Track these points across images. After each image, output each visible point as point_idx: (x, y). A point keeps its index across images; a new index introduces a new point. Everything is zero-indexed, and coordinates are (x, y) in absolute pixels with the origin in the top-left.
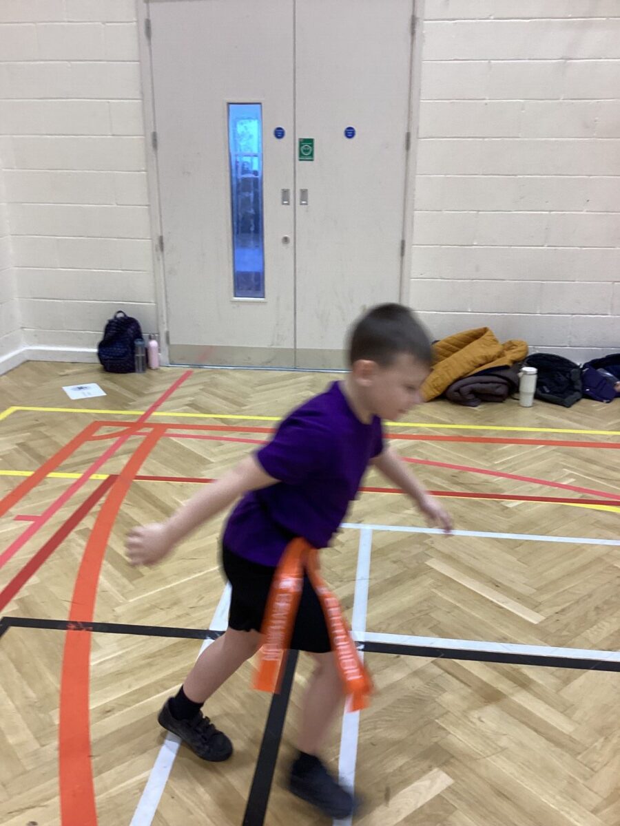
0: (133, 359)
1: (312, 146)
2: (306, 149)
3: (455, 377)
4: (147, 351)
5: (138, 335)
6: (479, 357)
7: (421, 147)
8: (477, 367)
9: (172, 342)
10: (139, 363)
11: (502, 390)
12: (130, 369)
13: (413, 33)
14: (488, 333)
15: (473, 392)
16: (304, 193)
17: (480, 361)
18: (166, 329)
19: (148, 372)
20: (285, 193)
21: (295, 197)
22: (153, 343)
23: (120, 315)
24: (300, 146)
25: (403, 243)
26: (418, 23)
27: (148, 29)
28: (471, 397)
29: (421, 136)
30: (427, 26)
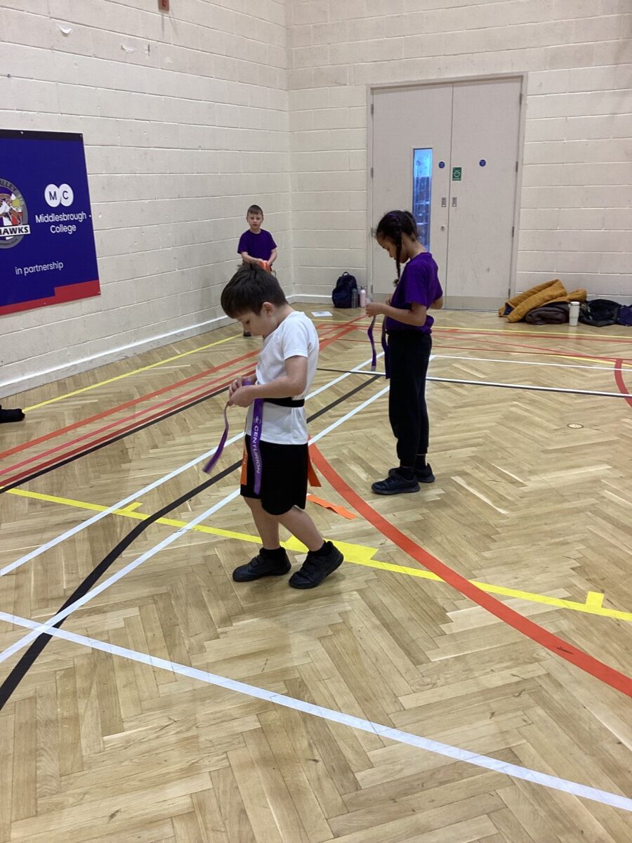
0: (351, 300)
1: (460, 172)
2: (457, 174)
3: (530, 307)
4: (359, 296)
5: (355, 286)
6: (548, 296)
7: (526, 171)
8: (545, 302)
9: (374, 292)
10: (354, 303)
11: (560, 316)
12: (349, 306)
13: (520, 103)
14: (558, 283)
15: (539, 316)
16: (455, 199)
17: (547, 298)
18: (371, 284)
19: (359, 308)
20: (444, 199)
21: (449, 202)
22: (363, 291)
23: (345, 275)
24: (454, 172)
25: (513, 228)
26: (523, 98)
27: (372, 108)
28: (538, 319)
29: (524, 163)
30: (529, 99)
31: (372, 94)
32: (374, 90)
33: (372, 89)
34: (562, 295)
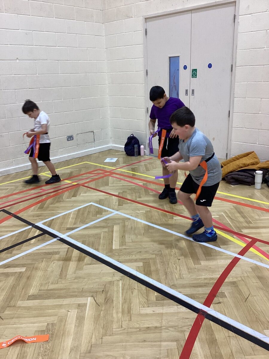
1: (196, 72)
2: (194, 73)
3: (229, 171)
5: (137, 143)
7: (238, 71)
8: (240, 168)
11: (249, 180)
12: (133, 155)
13: (234, 22)
14: (252, 154)
15: (233, 178)
16: (193, 91)
17: (241, 165)
18: (148, 142)
20: (187, 91)
21: (190, 92)
22: (143, 146)
24: (192, 72)
25: (229, 112)
26: (236, 17)
27: (146, 32)
28: (231, 181)
29: (237, 66)
30: (240, 19)
31: (146, 22)
32: (147, 19)
33: (146, 19)
34: (253, 164)
